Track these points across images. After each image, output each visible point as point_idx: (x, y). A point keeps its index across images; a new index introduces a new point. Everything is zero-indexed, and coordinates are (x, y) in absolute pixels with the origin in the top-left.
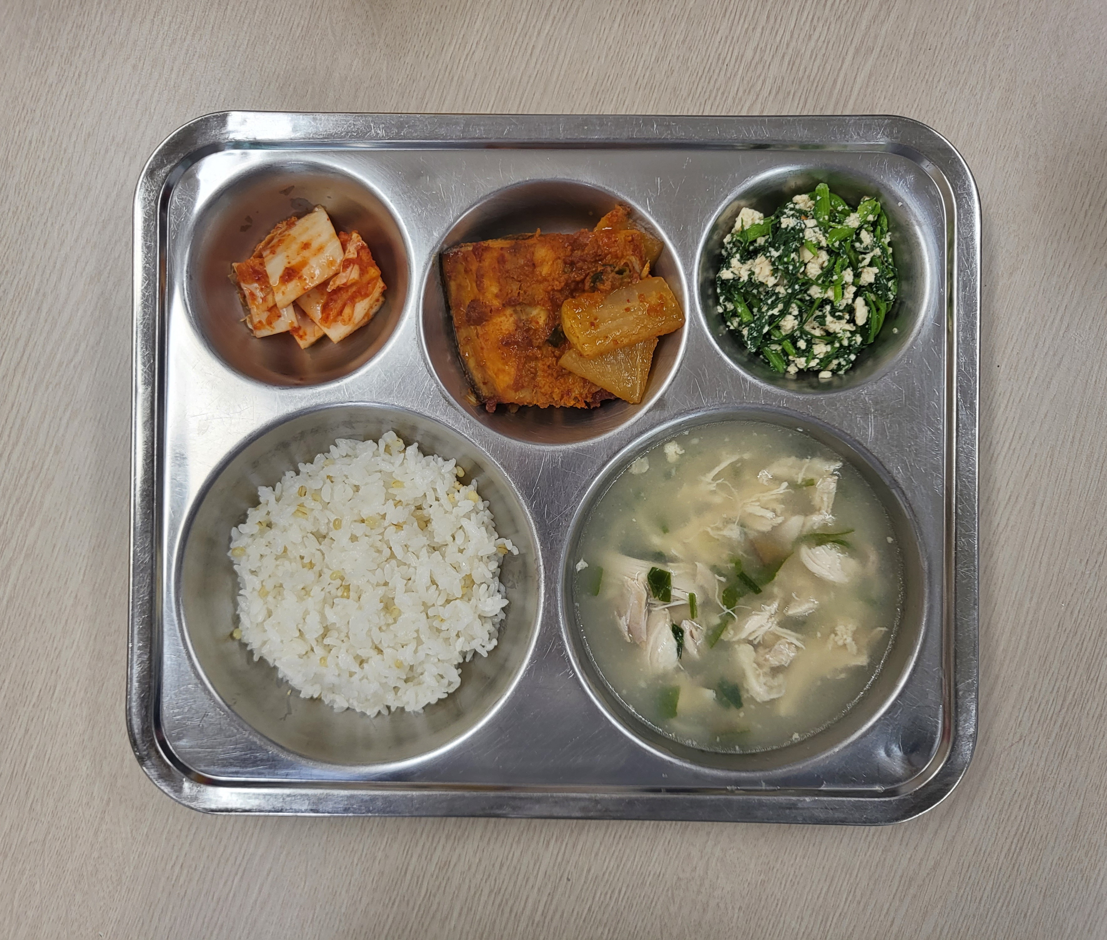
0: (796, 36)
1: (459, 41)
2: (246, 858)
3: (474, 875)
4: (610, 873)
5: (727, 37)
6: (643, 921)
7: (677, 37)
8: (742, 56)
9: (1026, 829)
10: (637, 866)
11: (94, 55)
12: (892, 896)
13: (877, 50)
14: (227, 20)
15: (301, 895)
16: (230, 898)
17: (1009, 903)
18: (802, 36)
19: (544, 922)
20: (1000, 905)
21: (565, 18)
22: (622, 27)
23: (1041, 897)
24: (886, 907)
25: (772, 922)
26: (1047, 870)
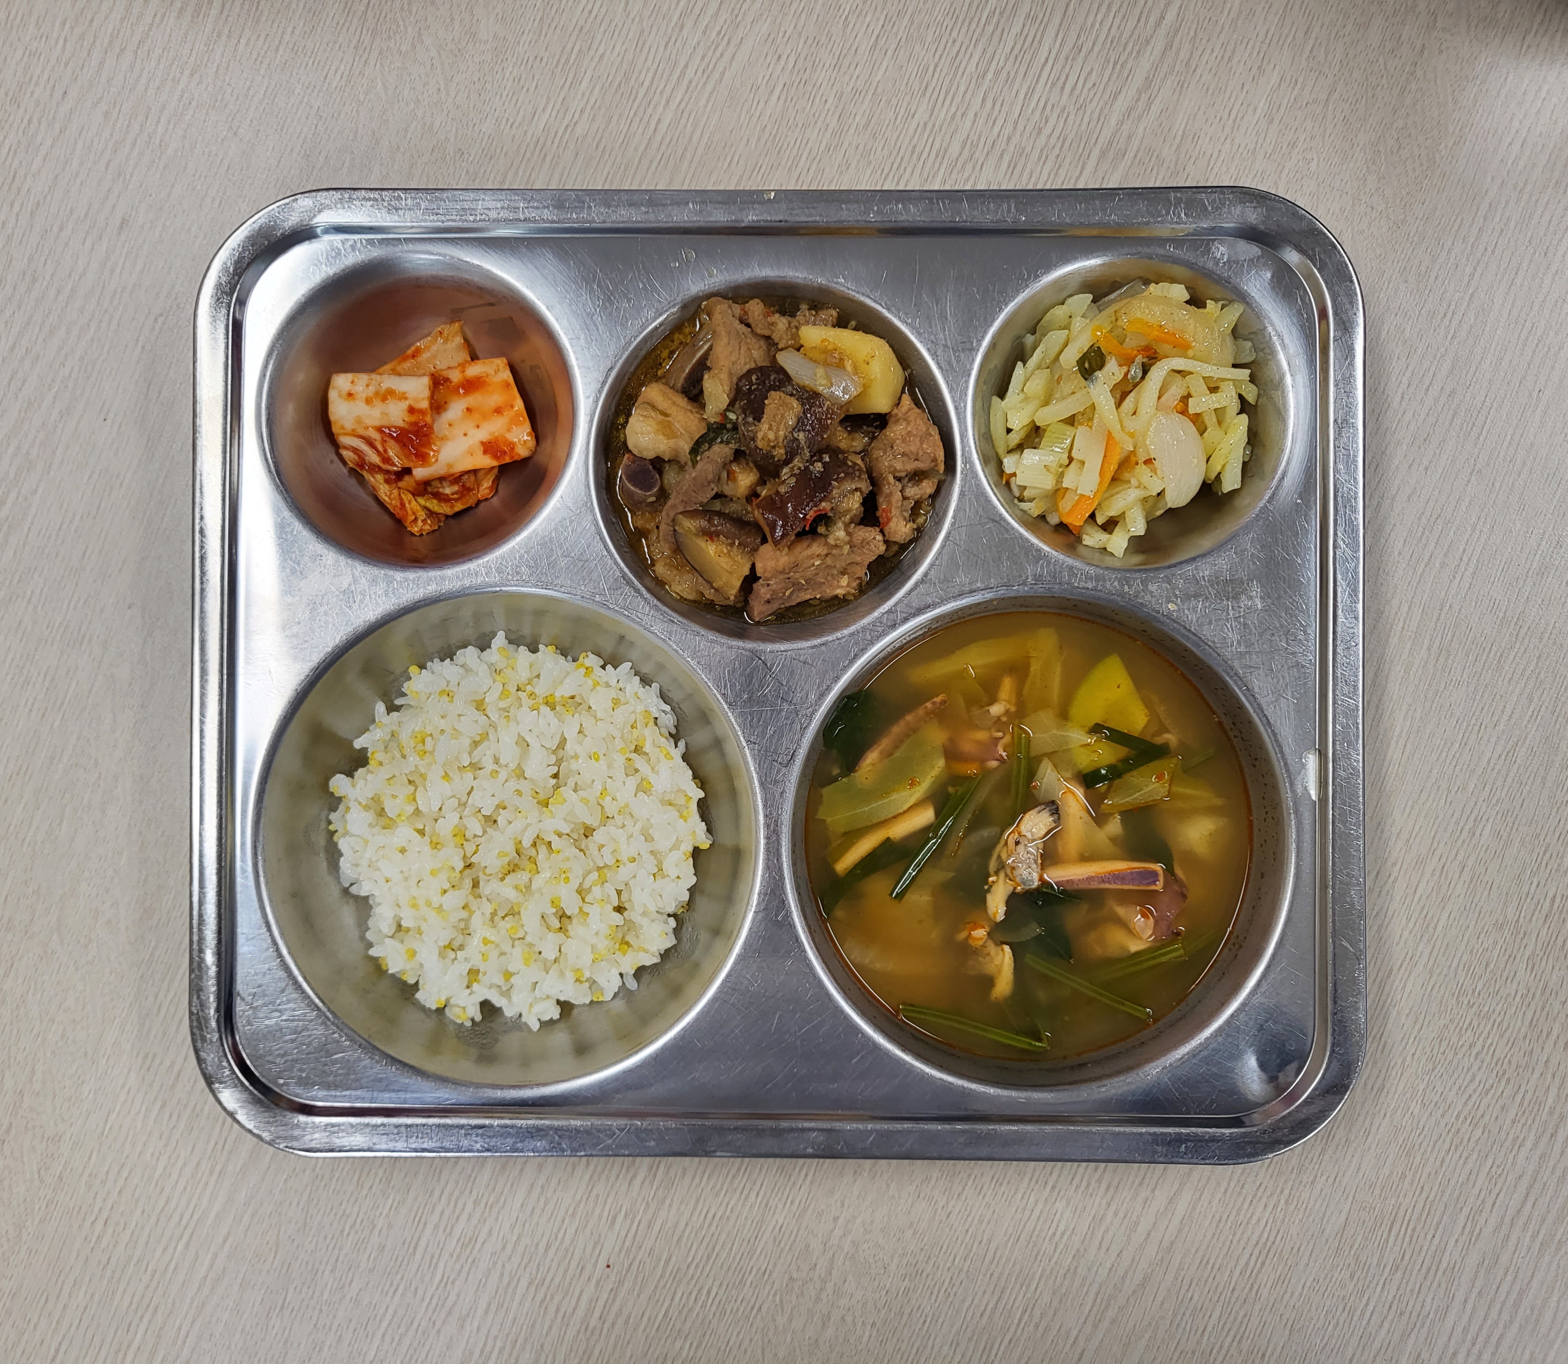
0: (1020, 127)
1: (557, 107)
2: (196, 1217)
3: (510, 1258)
4: (697, 1266)
5: (925, 124)
6: (739, 1333)
7: (858, 118)
8: (946, 151)
9: (1272, 1239)
10: (734, 1259)
11: (51, 95)
12: (1082, 1320)
13: (1130, 155)
14: (238, 58)
15: (268, 1272)
16: (170, 1270)
17: (1242, 1337)
18: (1029, 129)
19: (602, 1329)
20: (1229, 1339)
21: (705, 84)
22: (781, 102)
23: (1287, 1332)
24: (1074, 1333)
25: (916, 1345)
26: (1297, 1294)
